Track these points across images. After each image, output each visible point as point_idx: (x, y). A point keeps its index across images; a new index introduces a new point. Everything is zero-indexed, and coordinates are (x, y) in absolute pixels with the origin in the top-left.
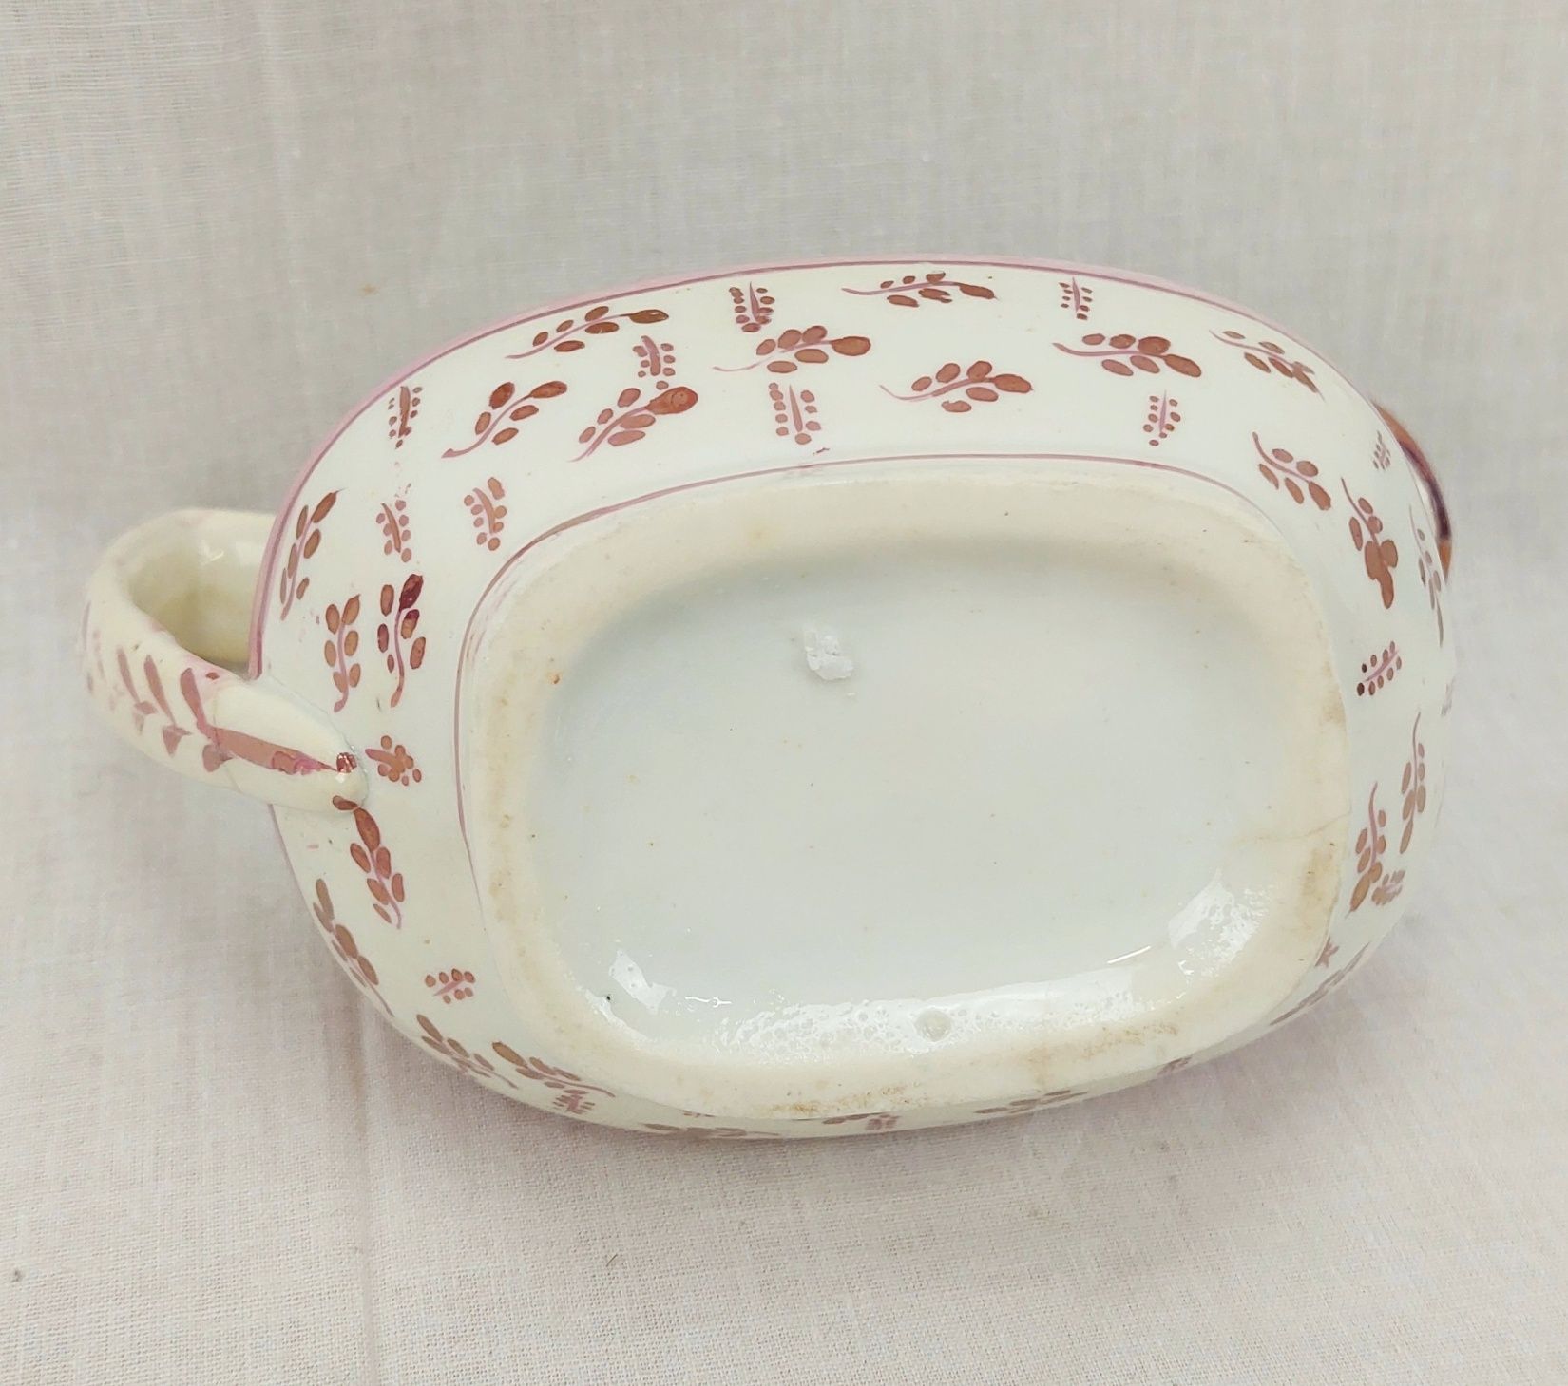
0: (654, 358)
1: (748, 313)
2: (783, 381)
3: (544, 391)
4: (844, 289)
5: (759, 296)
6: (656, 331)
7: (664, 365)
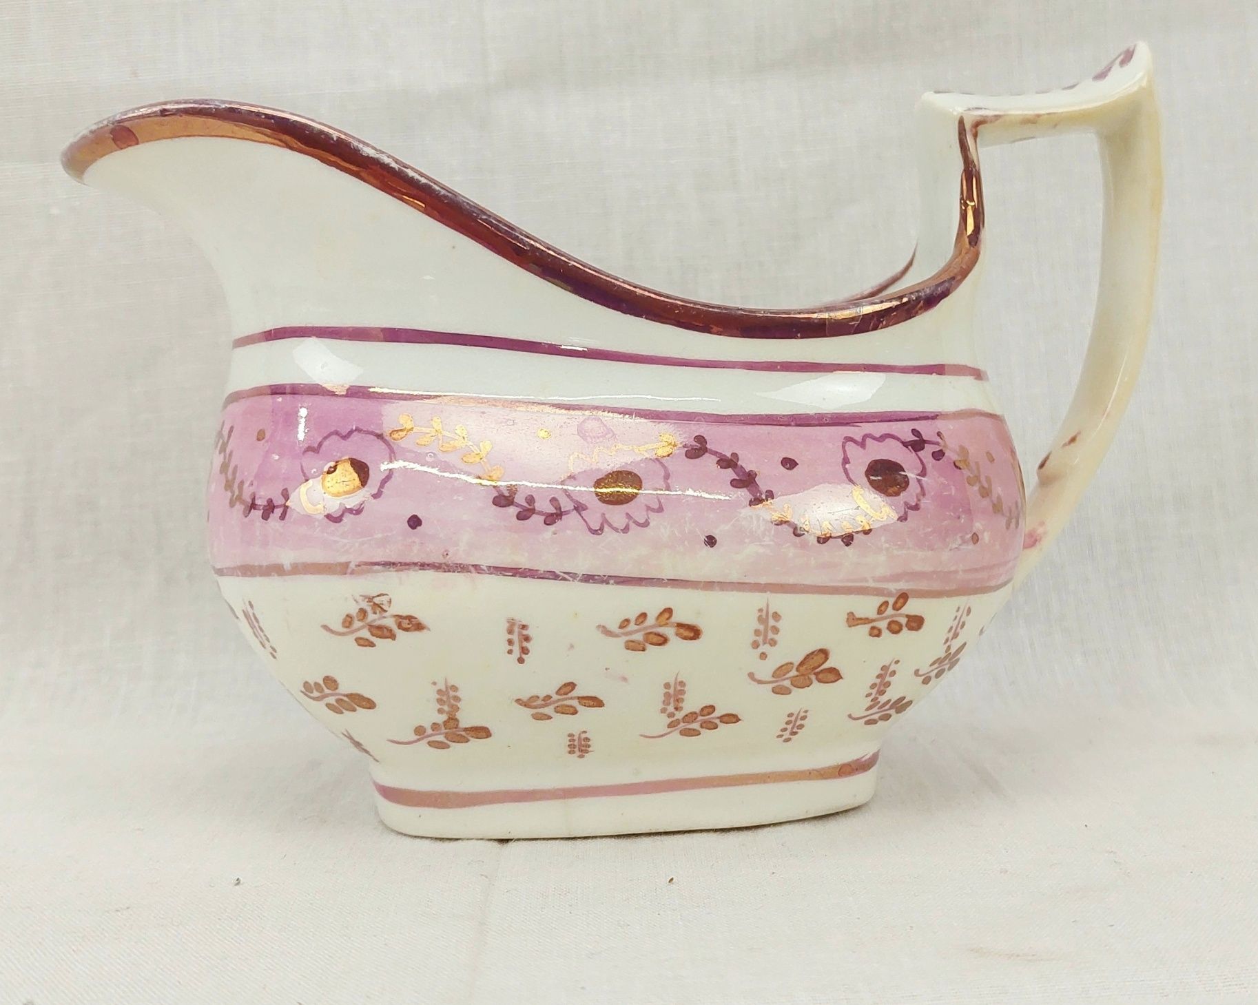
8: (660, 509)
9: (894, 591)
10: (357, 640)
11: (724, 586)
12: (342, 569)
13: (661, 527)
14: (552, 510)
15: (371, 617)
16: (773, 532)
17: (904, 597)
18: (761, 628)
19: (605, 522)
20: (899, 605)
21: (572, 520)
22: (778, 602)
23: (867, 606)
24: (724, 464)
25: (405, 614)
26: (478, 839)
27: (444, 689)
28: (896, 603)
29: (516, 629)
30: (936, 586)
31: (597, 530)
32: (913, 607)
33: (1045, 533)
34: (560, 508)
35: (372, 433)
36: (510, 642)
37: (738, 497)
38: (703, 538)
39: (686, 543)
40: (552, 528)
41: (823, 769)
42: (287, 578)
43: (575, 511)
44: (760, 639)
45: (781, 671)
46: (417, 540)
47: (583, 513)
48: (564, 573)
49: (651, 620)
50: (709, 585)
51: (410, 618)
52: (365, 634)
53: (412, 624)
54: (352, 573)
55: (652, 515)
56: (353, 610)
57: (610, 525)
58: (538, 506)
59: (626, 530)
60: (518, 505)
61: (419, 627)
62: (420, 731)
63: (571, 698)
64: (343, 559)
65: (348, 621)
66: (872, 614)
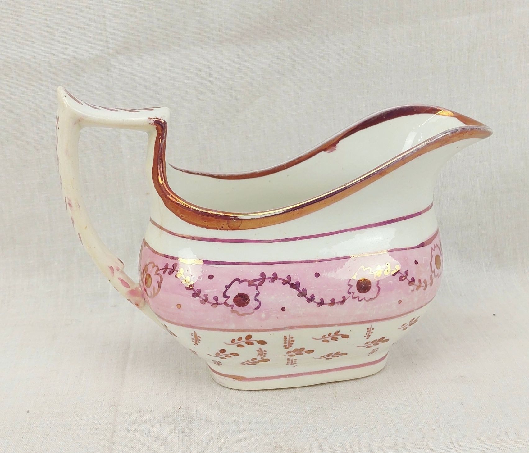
0: (261, 352)
1: (287, 344)
2: (291, 358)
3: (233, 354)
4: (313, 338)
5: (291, 339)
6: (263, 347)
7: (264, 355)
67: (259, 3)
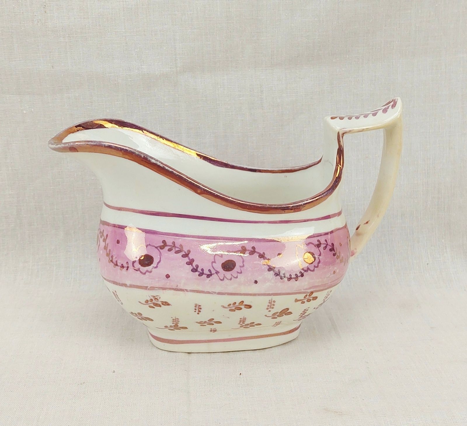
8: (241, 273)
9: (309, 292)
10: (149, 306)
11: (259, 295)
12: (146, 288)
13: (241, 278)
14: (209, 273)
15: (154, 301)
16: (274, 279)
17: (312, 293)
18: (270, 305)
19: (225, 277)
20: (310, 295)
21: (215, 276)
22: (274, 298)
23: (301, 297)
24: (260, 256)
25: (164, 301)
26: (182, 352)
27: (175, 319)
28: (309, 295)
29: (197, 306)
30: (322, 288)
31: (222, 280)
32: (314, 295)
33: (356, 252)
34: (211, 272)
35: (154, 246)
36: (195, 309)
37: (264, 268)
38: (254, 281)
39: (249, 283)
40: (209, 279)
41: (285, 332)
42: (128, 288)
43: (216, 274)
44: (269, 307)
45: (274, 314)
46: (169, 282)
47: (218, 274)
48: (213, 292)
49: (237, 304)
50: (255, 295)
51: (166, 302)
52: (152, 305)
53: (166, 304)
54: (149, 289)
55: (239, 274)
56: (149, 299)
57: (226, 278)
58: (205, 272)
59: (231, 279)
60: (199, 272)
61: (168, 305)
62: (166, 327)
63: (213, 322)
64: (146, 285)
65: (147, 301)
66: (303, 298)
67: (308, 34)
